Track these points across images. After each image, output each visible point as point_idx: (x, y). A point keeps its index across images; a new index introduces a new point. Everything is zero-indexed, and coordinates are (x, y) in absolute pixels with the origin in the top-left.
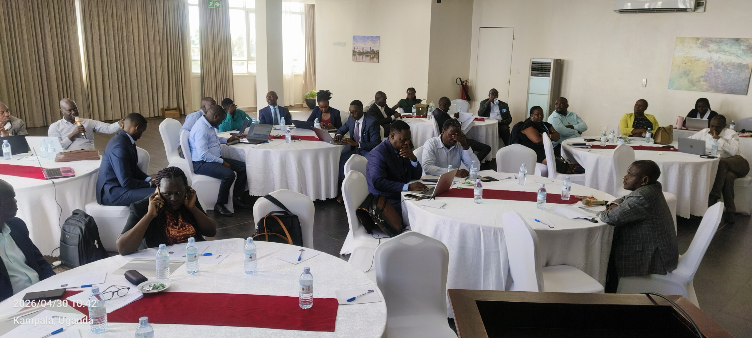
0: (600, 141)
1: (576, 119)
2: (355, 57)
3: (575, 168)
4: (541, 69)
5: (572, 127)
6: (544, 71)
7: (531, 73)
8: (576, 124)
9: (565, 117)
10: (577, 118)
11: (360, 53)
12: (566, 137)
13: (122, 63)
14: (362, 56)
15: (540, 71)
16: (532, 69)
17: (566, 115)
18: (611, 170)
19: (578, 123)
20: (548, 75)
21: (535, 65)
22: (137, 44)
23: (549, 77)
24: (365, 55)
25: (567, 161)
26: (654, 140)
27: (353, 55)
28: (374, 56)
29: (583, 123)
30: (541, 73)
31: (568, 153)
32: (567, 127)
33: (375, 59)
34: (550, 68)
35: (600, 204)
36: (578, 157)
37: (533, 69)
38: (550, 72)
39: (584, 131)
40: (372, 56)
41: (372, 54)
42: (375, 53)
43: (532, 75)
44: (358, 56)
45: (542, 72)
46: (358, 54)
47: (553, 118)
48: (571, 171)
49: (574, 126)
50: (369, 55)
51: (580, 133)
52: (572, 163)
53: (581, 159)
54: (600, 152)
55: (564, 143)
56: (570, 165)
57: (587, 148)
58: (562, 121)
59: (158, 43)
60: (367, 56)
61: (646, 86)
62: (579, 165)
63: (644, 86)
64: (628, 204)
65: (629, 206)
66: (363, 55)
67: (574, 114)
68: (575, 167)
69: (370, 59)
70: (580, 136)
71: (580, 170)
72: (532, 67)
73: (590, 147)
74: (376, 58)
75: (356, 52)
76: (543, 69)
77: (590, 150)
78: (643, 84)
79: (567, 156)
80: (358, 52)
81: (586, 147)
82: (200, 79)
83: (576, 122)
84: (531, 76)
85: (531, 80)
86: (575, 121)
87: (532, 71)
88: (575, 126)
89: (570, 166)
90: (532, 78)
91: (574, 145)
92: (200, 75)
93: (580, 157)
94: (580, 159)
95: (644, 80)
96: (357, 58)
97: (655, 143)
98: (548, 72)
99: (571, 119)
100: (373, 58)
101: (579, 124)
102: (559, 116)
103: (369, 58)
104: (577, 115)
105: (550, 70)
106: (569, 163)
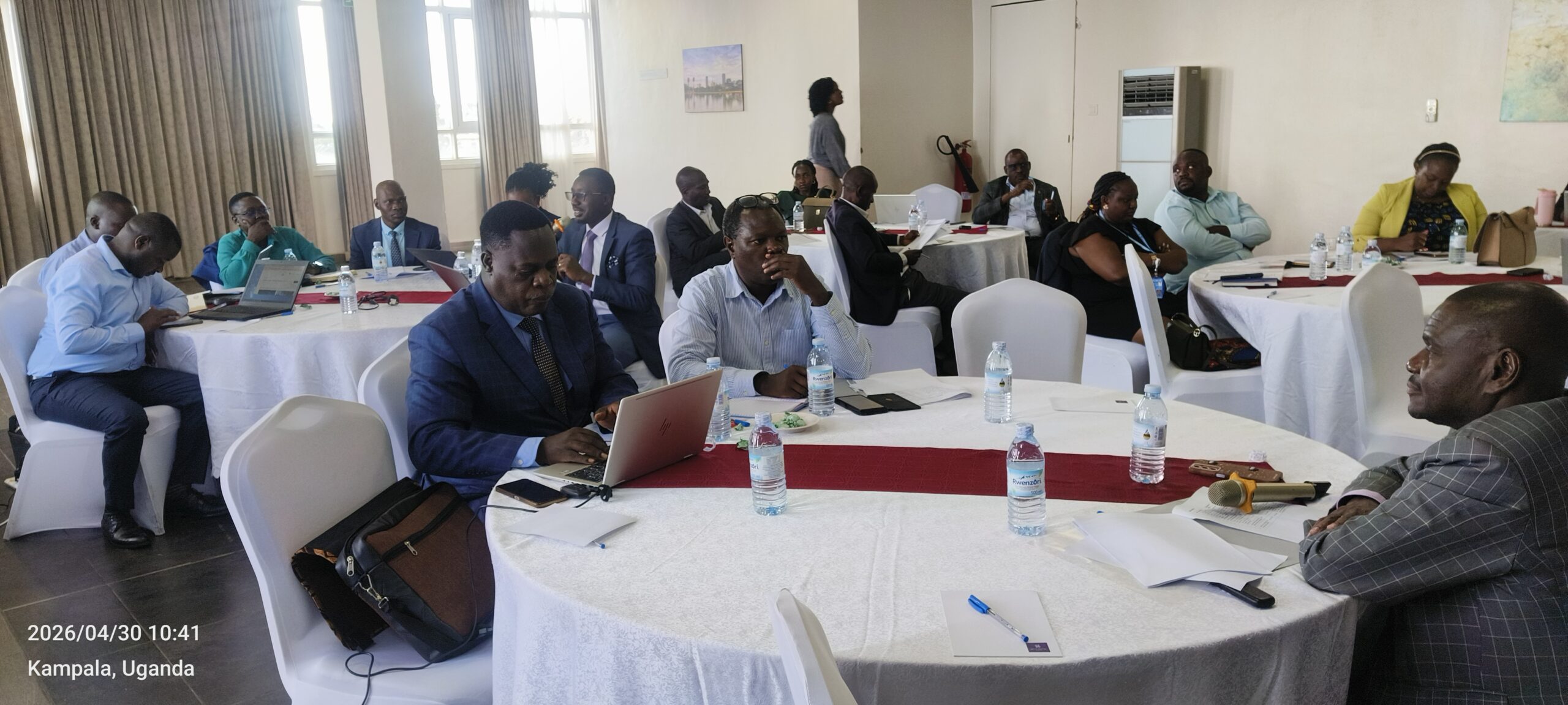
0: (1307, 266)
1: (1235, 208)
2: (691, 102)
3: (1230, 352)
4: (1148, 96)
5: (1225, 231)
6: (1158, 100)
7: (1124, 107)
8: (1235, 223)
9: (1202, 205)
10: (1240, 206)
11: (701, 92)
12: (1206, 260)
13: (132, 148)
14: (706, 97)
15: (1147, 101)
16: (1125, 97)
17: (1207, 198)
18: (1346, 352)
19: (1242, 220)
20: (1168, 110)
21: (1131, 87)
22: (167, 99)
23: (1171, 113)
24: (713, 95)
25: (1204, 330)
26: (1476, 255)
27: (687, 97)
28: (733, 94)
29: (1257, 220)
30: (1149, 106)
31: (1208, 307)
32: (1212, 230)
33: (735, 103)
34: (1172, 90)
35: (1290, 497)
36: (1238, 316)
37: (1128, 97)
38: (1172, 100)
39: (1259, 243)
40: (727, 96)
41: (727, 90)
42: (734, 89)
43: (1127, 112)
44: (696, 98)
45: (1151, 103)
46: (697, 95)
47: (1169, 208)
48: (1216, 360)
49: (1229, 227)
50: (720, 93)
51: (1249, 247)
52: (1219, 337)
53: (1246, 320)
54: (1308, 296)
55: (1201, 278)
56: (1212, 341)
57: (1267, 287)
58: (1196, 217)
59: (221, 95)
60: (717, 97)
61: (1436, 119)
62: (1241, 340)
63: (1432, 118)
64: (1421, 500)
65: (1429, 510)
66: (708, 95)
67: (1229, 195)
68: (1229, 349)
69: (724, 104)
70: (1251, 257)
71: (1248, 357)
72: (1125, 91)
73: (1275, 284)
74: (738, 100)
75: (691, 89)
76: (1153, 95)
77: (1274, 293)
78: (1427, 115)
79: (1205, 314)
80: (696, 90)
81: (1262, 284)
82: (336, 179)
83: (1238, 218)
84: (1124, 115)
85: (1125, 126)
86: (1233, 215)
87: (1125, 101)
88: (1235, 229)
89: (1214, 344)
90: (1128, 121)
91: (1224, 279)
92: (335, 169)
93: (1244, 316)
94: (1243, 321)
95: (1431, 104)
96: (694, 104)
97: (1481, 263)
98: (1168, 100)
99: (1220, 207)
100: (728, 101)
101: (1245, 223)
102: (1186, 202)
103: (721, 101)
104: (1239, 199)
105: (1172, 95)
106: (1210, 337)
